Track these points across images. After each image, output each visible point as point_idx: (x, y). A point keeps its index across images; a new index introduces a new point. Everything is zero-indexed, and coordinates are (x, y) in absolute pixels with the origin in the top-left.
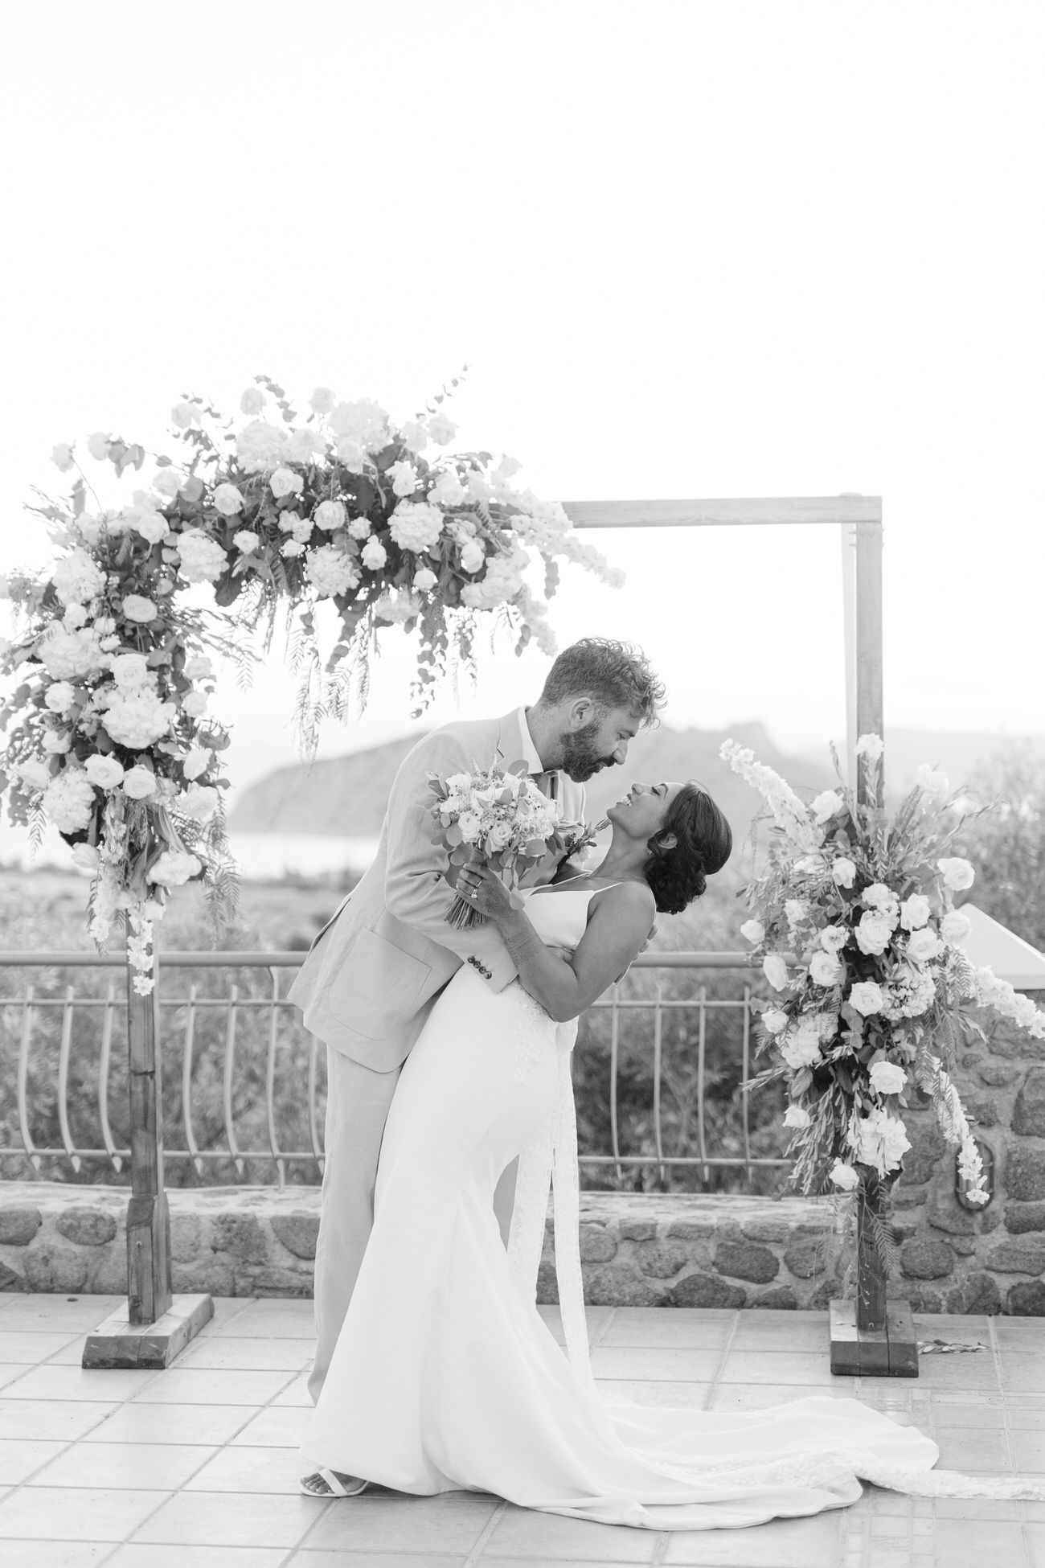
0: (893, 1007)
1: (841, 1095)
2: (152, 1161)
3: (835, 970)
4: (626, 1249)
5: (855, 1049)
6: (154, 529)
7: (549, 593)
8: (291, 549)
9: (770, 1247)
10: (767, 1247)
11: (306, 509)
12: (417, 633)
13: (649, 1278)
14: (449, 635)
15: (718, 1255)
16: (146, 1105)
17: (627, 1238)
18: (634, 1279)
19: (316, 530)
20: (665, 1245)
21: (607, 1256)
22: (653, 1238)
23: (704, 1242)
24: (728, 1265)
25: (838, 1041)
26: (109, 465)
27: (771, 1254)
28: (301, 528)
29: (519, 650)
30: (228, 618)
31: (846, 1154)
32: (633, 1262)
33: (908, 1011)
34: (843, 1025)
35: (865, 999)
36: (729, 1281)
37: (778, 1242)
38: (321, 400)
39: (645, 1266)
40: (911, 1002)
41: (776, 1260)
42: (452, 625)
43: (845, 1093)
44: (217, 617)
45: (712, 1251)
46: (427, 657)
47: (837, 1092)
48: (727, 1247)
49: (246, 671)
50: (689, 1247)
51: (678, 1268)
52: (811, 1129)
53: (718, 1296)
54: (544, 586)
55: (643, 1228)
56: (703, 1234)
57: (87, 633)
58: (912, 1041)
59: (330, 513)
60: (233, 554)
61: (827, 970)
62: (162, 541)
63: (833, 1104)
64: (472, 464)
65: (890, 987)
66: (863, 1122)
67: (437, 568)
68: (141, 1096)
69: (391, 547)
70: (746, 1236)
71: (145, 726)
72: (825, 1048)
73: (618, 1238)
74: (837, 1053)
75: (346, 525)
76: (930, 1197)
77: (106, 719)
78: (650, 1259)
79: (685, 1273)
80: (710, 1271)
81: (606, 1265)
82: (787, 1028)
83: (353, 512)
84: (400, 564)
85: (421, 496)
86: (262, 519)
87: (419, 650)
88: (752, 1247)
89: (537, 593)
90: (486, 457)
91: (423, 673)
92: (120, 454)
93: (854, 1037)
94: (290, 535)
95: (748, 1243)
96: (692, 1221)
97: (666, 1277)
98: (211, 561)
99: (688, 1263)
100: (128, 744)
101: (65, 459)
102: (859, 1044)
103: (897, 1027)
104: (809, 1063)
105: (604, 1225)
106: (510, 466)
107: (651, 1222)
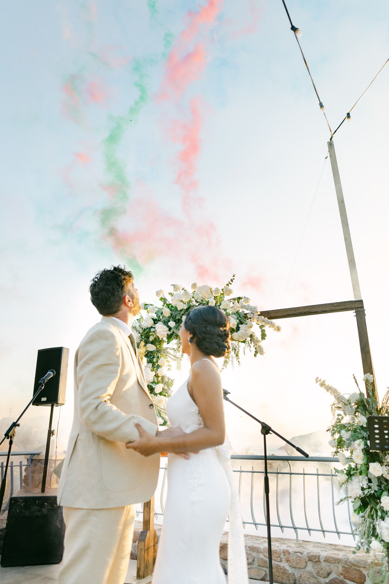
0: (388, 474)
1: (373, 510)
2: (149, 518)
3: (362, 457)
4: (310, 564)
5: (375, 491)
6: (150, 324)
7: (263, 338)
9: (361, 569)
10: (360, 569)
13: (319, 577)
15: (343, 571)
17: (310, 560)
18: (314, 577)
20: (323, 564)
21: (303, 566)
22: (319, 561)
23: (337, 564)
24: (346, 575)
25: (368, 487)
27: (362, 572)
29: (255, 356)
31: (377, 536)
32: (313, 570)
34: (370, 481)
35: (375, 469)
36: (348, 582)
37: (364, 568)
39: (317, 572)
41: (364, 575)
43: (375, 509)
44: (171, 349)
45: (341, 569)
47: (372, 509)
48: (346, 568)
49: (179, 365)
50: (332, 566)
51: (329, 574)
52: (363, 523)
54: (261, 336)
55: (315, 557)
56: (336, 562)
60: (170, 329)
61: (359, 458)
62: (152, 326)
63: (371, 514)
64: (237, 301)
65: (386, 465)
66: (382, 522)
70: (352, 564)
72: (364, 489)
73: (307, 560)
78: (318, 570)
79: (332, 576)
80: (340, 577)
81: (303, 570)
82: (347, 480)
86: (176, 317)
88: (355, 568)
89: (258, 337)
90: (240, 299)
93: (375, 486)
95: (353, 567)
96: (332, 556)
97: (325, 577)
98: (163, 330)
99: (332, 572)
102: (377, 489)
104: (359, 495)
105: (302, 554)
106: (247, 300)
107: (318, 554)
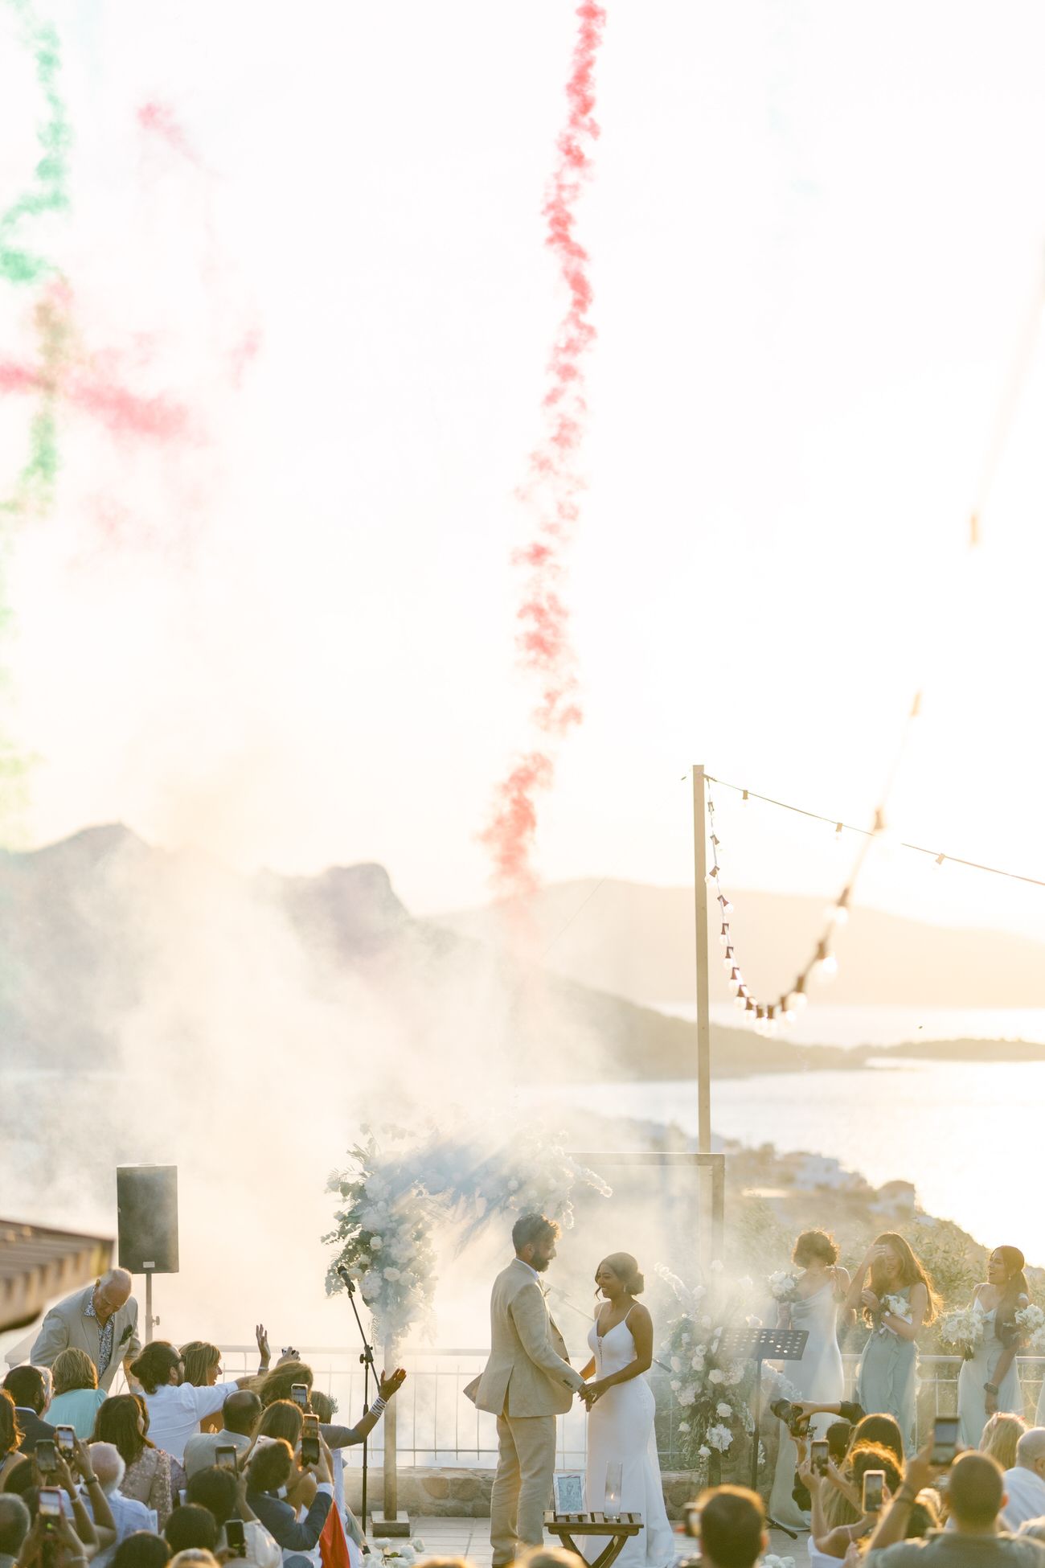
0: (727, 1380)
1: (704, 1417)
3: (702, 1364)
5: (710, 1398)
25: (703, 1394)
31: (706, 1443)
33: (733, 1382)
34: (704, 1387)
35: (714, 1376)
40: (734, 1378)
47: (701, 1416)
52: (690, 1433)
58: (734, 1396)
61: (699, 1364)
63: (701, 1421)
65: (726, 1372)
66: (713, 1429)
72: (698, 1397)
74: (703, 1399)
76: (737, 1468)
82: (681, 1389)
93: (710, 1393)
102: (712, 1396)
103: (728, 1389)
104: (690, 1404)
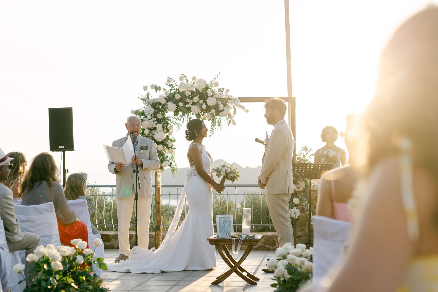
0: (297, 189)
6: (163, 102)
7: (234, 114)
8: (188, 106)
9: (274, 239)
11: (191, 99)
12: (211, 121)
14: (216, 122)
16: (159, 209)
19: (193, 102)
23: (262, 238)
24: (266, 243)
26: (154, 90)
27: (275, 241)
28: (191, 102)
29: (228, 125)
30: (175, 118)
33: (300, 189)
36: (266, 246)
38: (194, 78)
40: (301, 188)
42: (217, 120)
44: (173, 118)
45: (264, 240)
46: (212, 125)
48: (266, 240)
49: (178, 128)
53: (265, 249)
54: (233, 113)
57: (151, 120)
58: (301, 196)
59: (196, 99)
60: (178, 106)
62: (165, 104)
64: (221, 90)
66: (292, 209)
67: (215, 109)
68: (158, 207)
69: (207, 105)
70: (270, 237)
71: (161, 137)
75: (199, 101)
77: (154, 136)
79: (258, 245)
80: (263, 244)
83: (200, 99)
84: (209, 109)
85: (212, 96)
86: (184, 100)
87: (211, 124)
89: (232, 114)
90: (224, 89)
91: (212, 128)
92: (157, 88)
94: (188, 103)
95: (270, 239)
98: (174, 107)
99: (259, 243)
100: (158, 141)
101: (145, 88)
103: (298, 193)
106: (228, 91)
